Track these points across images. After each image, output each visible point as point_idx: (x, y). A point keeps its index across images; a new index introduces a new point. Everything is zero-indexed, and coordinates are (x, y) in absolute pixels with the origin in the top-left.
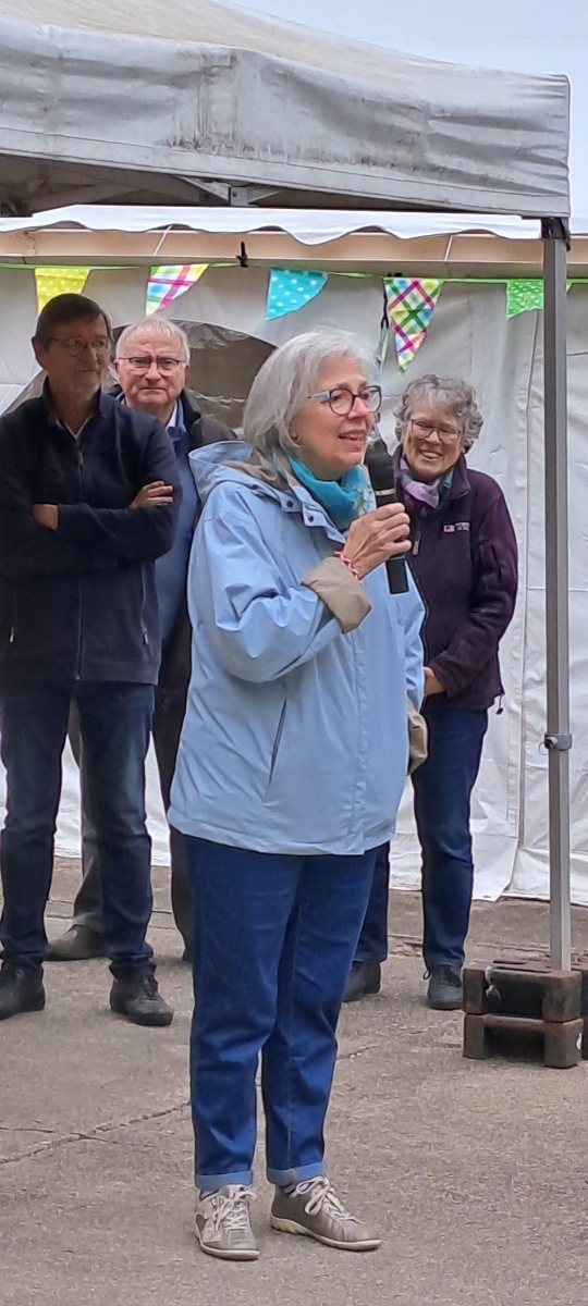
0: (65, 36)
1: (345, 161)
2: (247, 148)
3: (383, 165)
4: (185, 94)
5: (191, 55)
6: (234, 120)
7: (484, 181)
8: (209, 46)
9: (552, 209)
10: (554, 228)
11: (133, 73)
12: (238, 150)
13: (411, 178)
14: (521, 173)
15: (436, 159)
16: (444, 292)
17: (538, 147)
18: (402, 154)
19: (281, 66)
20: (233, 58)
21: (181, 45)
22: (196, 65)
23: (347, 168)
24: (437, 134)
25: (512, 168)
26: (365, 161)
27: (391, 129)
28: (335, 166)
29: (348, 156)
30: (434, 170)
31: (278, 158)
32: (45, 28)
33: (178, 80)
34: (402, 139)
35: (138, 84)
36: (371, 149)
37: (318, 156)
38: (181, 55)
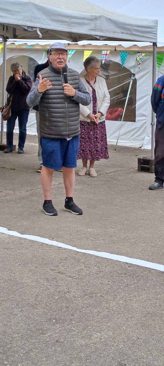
0: (72, 13)
1: (119, 33)
2: (102, 31)
3: (125, 34)
4: (92, 22)
5: (93, 16)
6: (100, 26)
7: (143, 36)
8: (96, 14)
9: (154, 41)
10: (155, 44)
11: (83, 18)
12: (101, 31)
13: (130, 36)
14: (149, 35)
15: (134, 33)
16: (145, 55)
17: (152, 31)
18: (129, 32)
19: (108, 18)
20: (100, 16)
21: (91, 14)
22: (94, 18)
23: (119, 34)
24: (135, 29)
25: (148, 34)
26: (122, 33)
27: (127, 28)
28: (117, 34)
29: (120, 32)
30: (134, 35)
31: (108, 32)
32: (69, 12)
33: (91, 20)
34: (128, 30)
35: (84, 20)
36: (123, 31)
37: (115, 32)
38: (92, 16)
